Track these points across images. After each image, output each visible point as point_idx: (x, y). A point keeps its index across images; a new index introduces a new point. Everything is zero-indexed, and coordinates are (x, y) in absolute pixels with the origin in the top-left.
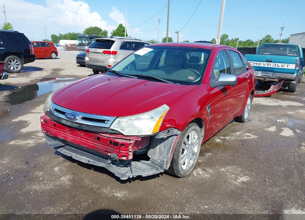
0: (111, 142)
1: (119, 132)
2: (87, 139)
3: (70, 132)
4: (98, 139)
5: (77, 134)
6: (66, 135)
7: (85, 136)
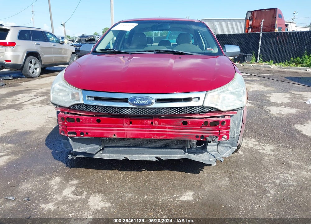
0: (206, 123)
1: (216, 109)
2: (165, 128)
3: (131, 125)
4: (185, 123)
5: (146, 124)
6: (124, 130)
7: (160, 125)
